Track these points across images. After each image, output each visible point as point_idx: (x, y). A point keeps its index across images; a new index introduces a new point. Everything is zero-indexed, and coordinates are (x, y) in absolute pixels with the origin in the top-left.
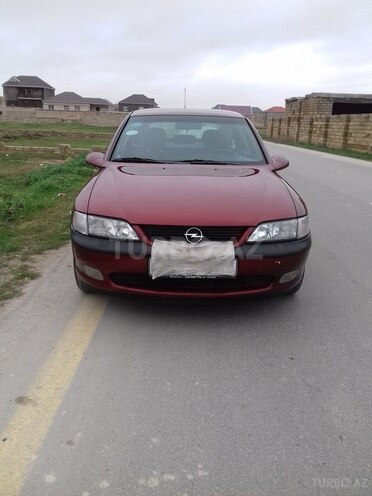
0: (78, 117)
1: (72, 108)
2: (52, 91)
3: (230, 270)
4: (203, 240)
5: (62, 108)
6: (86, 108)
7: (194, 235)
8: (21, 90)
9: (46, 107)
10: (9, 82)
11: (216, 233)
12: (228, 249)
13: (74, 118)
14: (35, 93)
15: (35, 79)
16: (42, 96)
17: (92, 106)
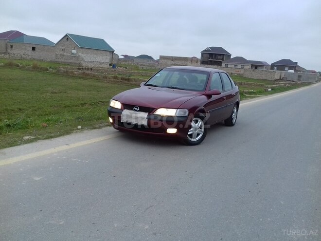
0: (242, 72)
1: (239, 66)
2: (229, 55)
3: (145, 123)
4: (139, 111)
5: (233, 66)
6: (248, 67)
7: (136, 109)
8: (211, 55)
9: (223, 65)
10: (205, 50)
11: (143, 109)
12: (145, 115)
13: (239, 73)
14: (219, 57)
15: (221, 49)
16: (223, 59)
17: (252, 65)
